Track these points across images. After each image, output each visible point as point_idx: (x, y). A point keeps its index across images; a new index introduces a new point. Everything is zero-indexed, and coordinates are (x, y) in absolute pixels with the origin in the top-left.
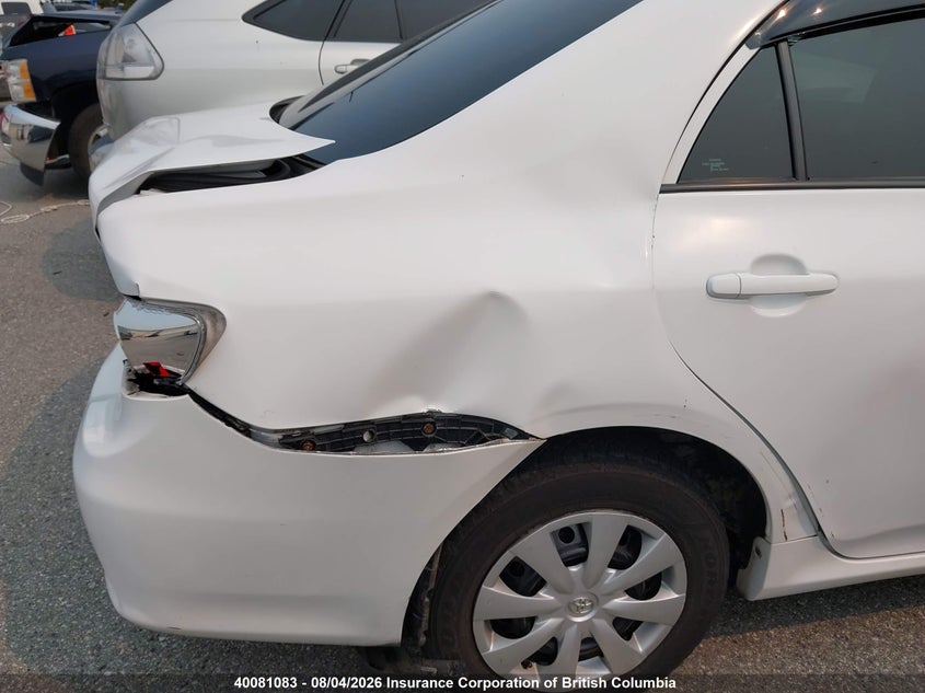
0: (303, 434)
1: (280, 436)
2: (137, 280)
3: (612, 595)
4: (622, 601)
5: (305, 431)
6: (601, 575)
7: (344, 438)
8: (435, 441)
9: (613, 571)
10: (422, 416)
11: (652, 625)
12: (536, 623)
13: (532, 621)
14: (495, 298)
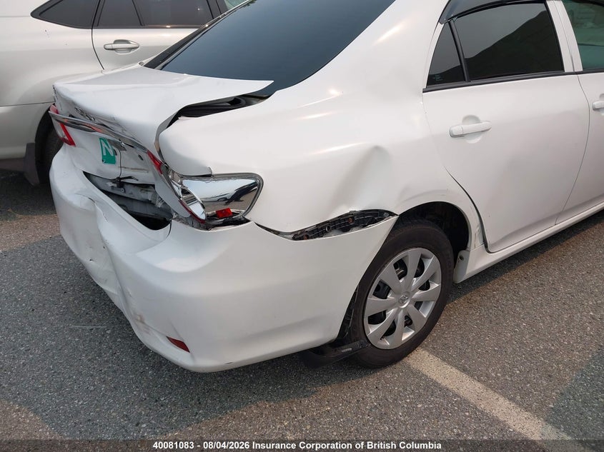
0: (301, 234)
1: (292, 236)
2: (209, 165)
3: (414, 291)
4: (419, 293)
5: (302, 231)
6: (411, 282)
7: (319, 231)
8: (355, 226)
9: (415, 279)
10: (347, 215)
11: (427, 302)
12: (387, 313)
13: (385, 312)
14: (377, 149)
